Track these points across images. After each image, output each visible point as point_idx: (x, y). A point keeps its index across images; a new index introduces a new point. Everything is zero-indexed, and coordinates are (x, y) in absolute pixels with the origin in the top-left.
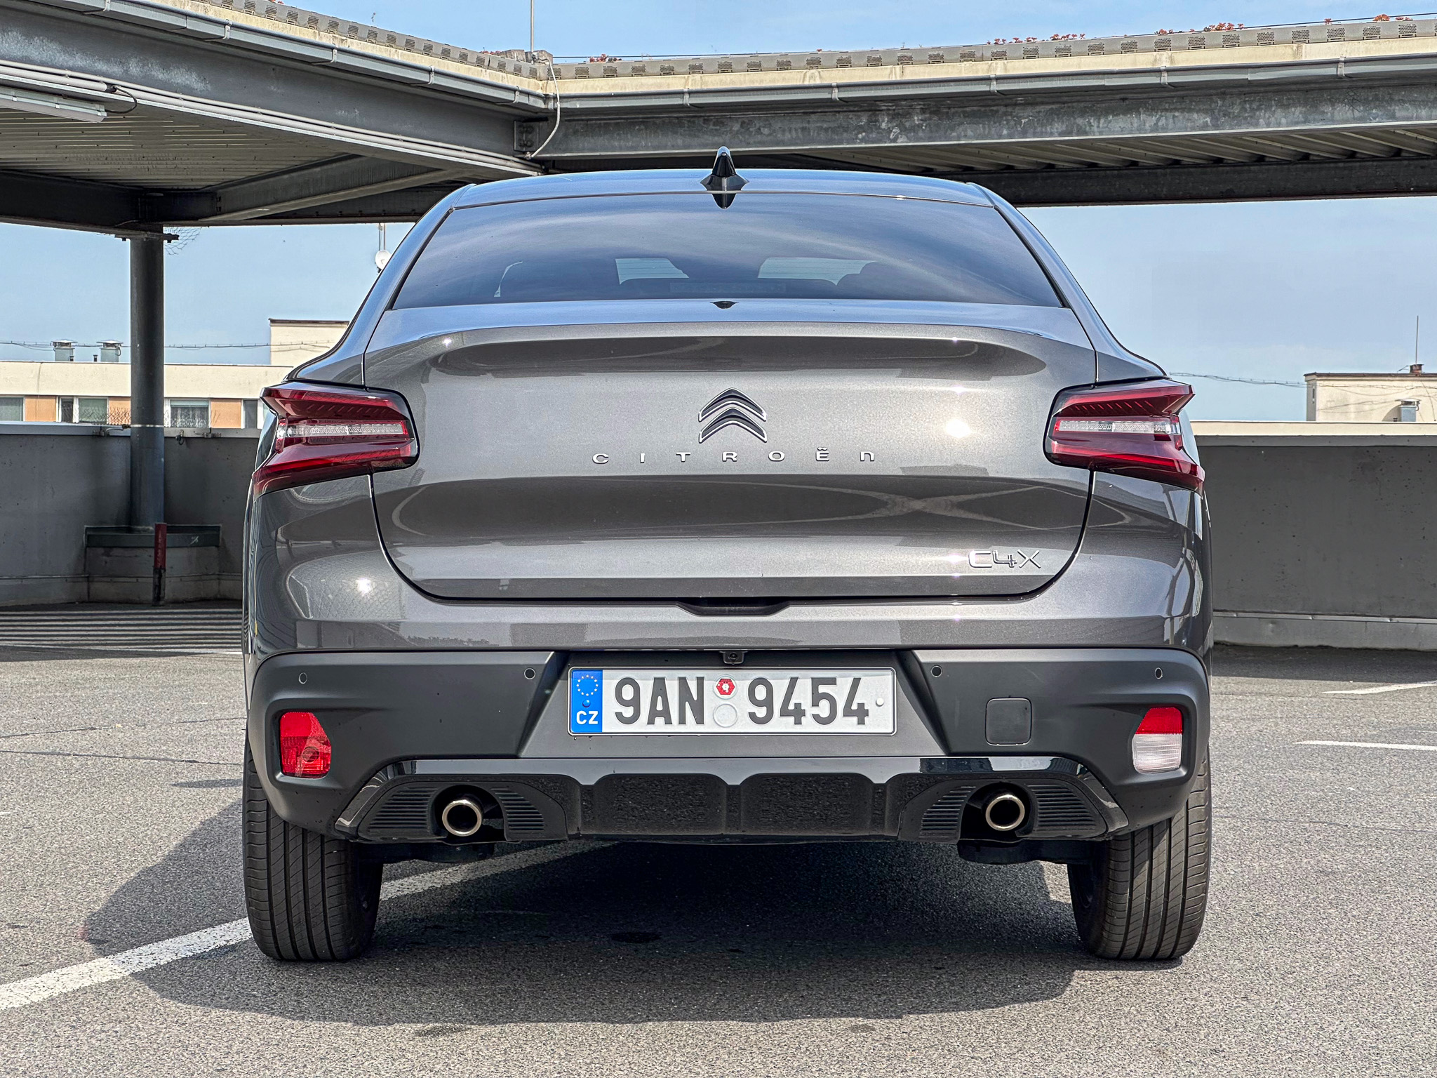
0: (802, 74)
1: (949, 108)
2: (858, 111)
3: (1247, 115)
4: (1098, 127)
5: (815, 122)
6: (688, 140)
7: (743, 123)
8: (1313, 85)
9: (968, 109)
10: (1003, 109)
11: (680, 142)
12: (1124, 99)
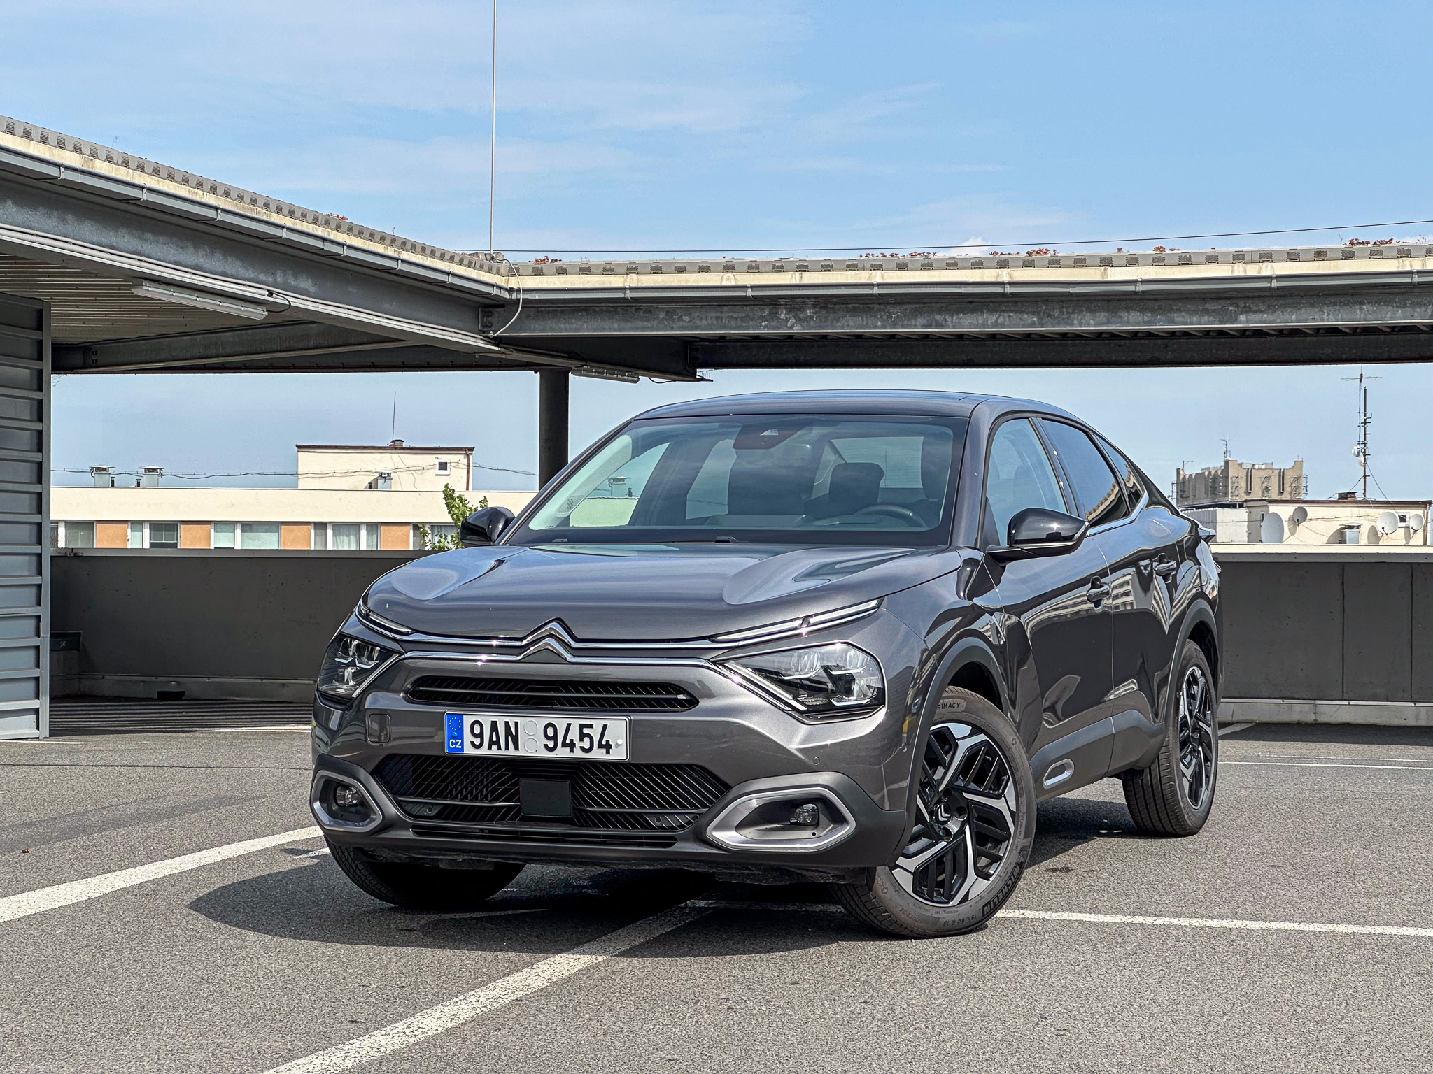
0: (721, 277)
1: (835, 305)
2: (761, 305)
3: (1064, 317)
4: (952, 322)
6: (623, 324)
7: (668, 312)
8: (1113, 297)
10: (877, 306)
12: (971, 302)
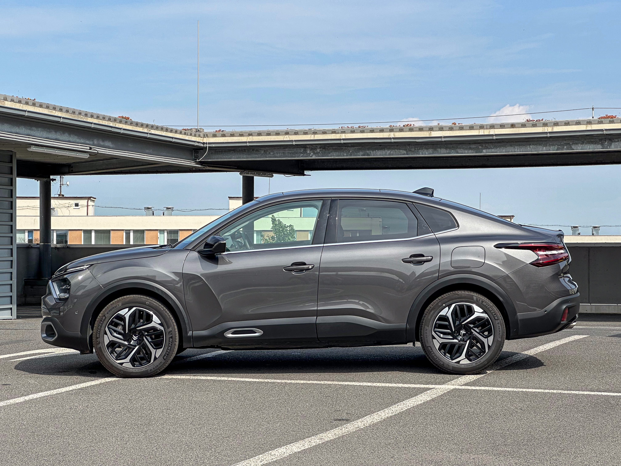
0: (283, 137)
2: (300, 148)
3: (416, 151)
4: (373, 153)
5: (287, 151)
7: (265, 151)
8: (435, 143)
9: (334, 148)
10: (344, 148)
11: (245, 156)
12: (380, 146)
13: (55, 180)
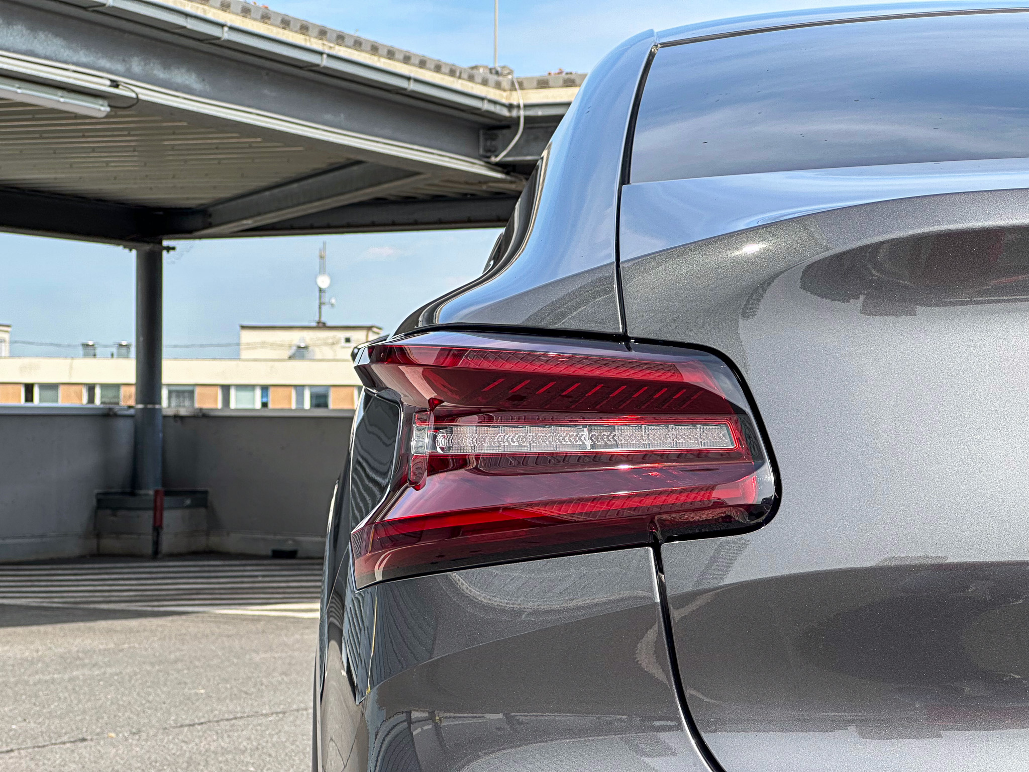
13: (173, 248)
